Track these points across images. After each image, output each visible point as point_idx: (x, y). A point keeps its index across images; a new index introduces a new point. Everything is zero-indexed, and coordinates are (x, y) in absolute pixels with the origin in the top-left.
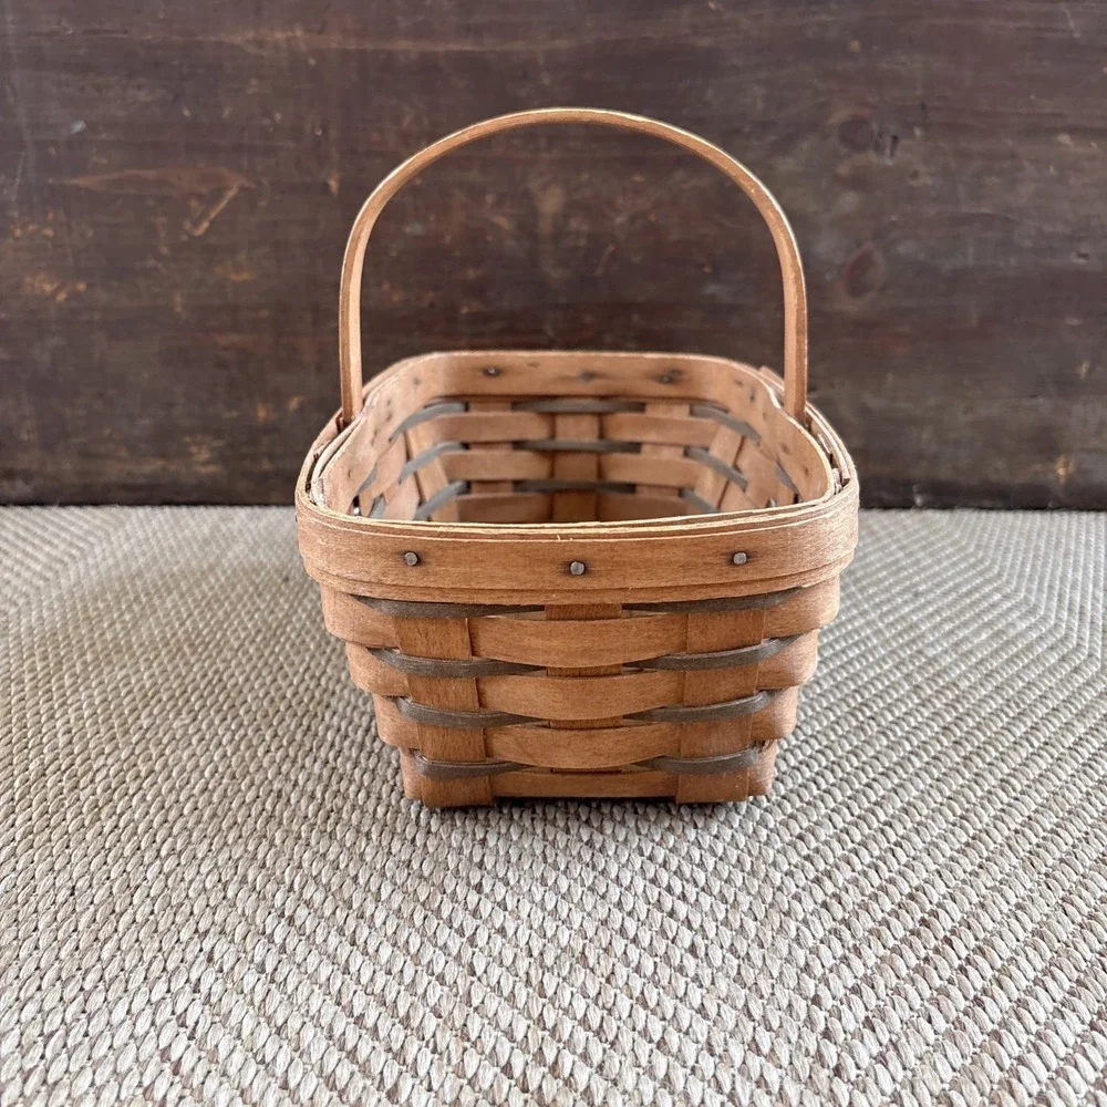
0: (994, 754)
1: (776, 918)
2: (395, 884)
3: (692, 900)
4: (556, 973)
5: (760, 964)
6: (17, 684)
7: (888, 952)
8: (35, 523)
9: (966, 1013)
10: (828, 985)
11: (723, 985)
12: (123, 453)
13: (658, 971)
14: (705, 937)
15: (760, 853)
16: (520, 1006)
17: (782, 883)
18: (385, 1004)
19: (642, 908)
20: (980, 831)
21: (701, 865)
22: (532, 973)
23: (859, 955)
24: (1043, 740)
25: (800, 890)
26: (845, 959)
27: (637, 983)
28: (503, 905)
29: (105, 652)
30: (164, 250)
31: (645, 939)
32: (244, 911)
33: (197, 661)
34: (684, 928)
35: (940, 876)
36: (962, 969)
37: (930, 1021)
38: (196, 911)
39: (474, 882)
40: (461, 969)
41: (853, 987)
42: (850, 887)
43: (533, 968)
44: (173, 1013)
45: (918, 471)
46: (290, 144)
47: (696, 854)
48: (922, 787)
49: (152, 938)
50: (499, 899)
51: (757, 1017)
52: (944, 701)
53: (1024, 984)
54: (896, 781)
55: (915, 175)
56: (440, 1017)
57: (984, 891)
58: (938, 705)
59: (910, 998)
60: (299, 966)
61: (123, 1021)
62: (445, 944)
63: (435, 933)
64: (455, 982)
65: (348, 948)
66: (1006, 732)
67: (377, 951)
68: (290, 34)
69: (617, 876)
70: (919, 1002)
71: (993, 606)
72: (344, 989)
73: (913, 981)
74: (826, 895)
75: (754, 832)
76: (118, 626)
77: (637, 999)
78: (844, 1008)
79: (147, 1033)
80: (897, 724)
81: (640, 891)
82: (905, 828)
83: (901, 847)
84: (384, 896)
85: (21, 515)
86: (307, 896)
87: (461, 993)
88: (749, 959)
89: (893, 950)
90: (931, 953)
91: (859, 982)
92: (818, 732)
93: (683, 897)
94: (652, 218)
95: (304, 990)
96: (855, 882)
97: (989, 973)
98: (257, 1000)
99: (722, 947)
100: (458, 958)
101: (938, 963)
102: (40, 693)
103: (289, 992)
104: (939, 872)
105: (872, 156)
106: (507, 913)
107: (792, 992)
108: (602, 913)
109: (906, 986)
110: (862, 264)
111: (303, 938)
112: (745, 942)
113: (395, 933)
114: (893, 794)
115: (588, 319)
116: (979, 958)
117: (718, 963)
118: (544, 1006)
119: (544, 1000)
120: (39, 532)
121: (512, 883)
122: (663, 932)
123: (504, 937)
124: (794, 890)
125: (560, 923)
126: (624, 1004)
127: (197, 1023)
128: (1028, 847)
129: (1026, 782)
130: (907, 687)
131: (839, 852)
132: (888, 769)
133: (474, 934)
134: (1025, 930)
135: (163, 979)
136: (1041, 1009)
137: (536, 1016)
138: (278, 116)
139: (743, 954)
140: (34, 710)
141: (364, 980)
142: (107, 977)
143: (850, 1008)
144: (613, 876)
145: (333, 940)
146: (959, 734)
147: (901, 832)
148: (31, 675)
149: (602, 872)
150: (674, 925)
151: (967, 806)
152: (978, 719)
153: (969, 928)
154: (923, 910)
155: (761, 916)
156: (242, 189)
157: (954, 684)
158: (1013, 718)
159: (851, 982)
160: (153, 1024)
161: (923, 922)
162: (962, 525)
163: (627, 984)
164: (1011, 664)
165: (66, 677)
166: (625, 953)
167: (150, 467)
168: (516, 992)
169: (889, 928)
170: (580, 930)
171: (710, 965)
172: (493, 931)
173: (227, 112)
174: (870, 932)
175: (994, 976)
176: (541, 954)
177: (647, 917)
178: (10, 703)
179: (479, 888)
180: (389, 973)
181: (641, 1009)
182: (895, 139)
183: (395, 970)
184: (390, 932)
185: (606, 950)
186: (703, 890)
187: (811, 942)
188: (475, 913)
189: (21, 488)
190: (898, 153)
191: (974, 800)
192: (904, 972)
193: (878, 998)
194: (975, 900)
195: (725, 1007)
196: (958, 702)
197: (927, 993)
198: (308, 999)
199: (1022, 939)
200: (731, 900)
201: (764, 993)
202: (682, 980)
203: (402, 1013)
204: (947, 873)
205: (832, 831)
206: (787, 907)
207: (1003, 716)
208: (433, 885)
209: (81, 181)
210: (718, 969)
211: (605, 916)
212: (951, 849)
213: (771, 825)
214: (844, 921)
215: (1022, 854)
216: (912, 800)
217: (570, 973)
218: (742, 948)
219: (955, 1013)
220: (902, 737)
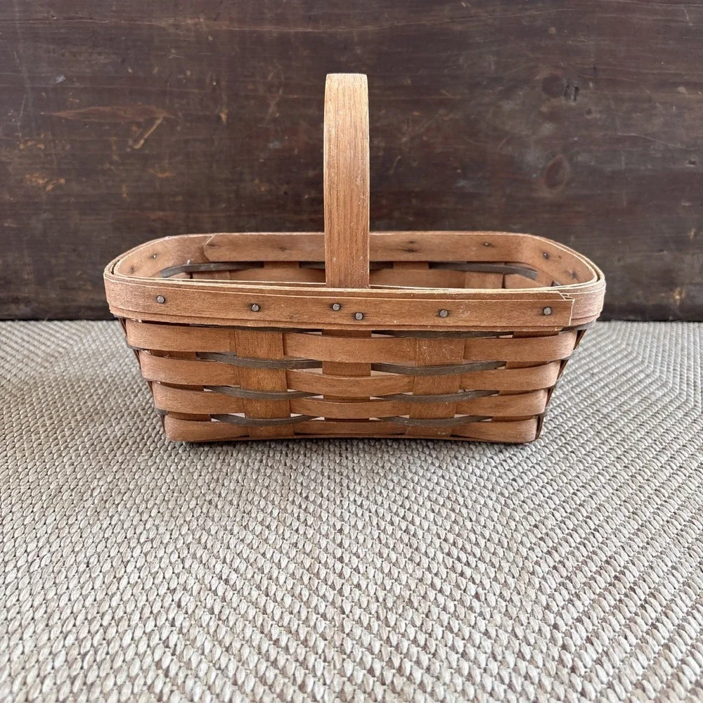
0: (649, 474)
1: (526, 576)
2: (289, 558)
3: (474, 566)
4: (394, 612)
5: (519, 604)
7: (597, 597)
8: (33, 332)
9: (647, 633)
10: (562, 617)
11: (498, 618)
12: (88, 287)
13: (457, 609)
14: (484, 589)
16: (375, 632)
17: (528, 554)
18: (291, 632)
19: (443, 572)
20: (645, 522)
21: (477, 544)
22: (380, 612)
23: (579, 598)
24: (678, 465)
25: (539, 559)
26: (570, 601)
27: (445, 617)
28: (357, 570)
31: (447, 589)
34: (471, 583)
35: (624, 550)
36: (642, 606)
37: (626, 638)
39: (338, 555)
40: (336, 610)
41: (577, 618)
42: (569, 556)
43: (380, 609)
44: (160, 639)
47: (473, 537)
49: (141, 593)
50: (354, 566)
51: (521, 637)
53: (681, 615)
54: (591, 491)
56: (326, 640)
57: (651, 558)
58: (613, 444)
59: (613, 625)
60: (235, 610)
61: (130, 645)
62: (324, 595)
63: (317, 588)
64: (333, 618)
65: (265, 598)
66: (655, 460)
67: (282, 600)
69: (426, 552)
70: (619, 627)
72: (265, 624)
73: (614, 615)
74: (555, 562)
75: (507, 523)
77: (446, 627)
78: (573, 631)
79: (146, 652)
80: (588, 456)
81: (441, 561)
82: (599, 520)
83: (598, 532)
84: (283, 565)
85: (24, 326)
86: (235, 566)
87: (337, 625)
88: (512, 602)
89: (600, 595)
90: (622, 597)
91: (581, 615)
92: (540, 461)
93: (468, 564)
94: (425, 138)
95: (240, 625)
96: (573, 554)
97: (659, 609)
98: (212, 631)
99: (495, 595)
100: (333, 603)
101: (627, 602)
103: (231, 625)
104: (623, 547)
106: (360, 575)
107: (540, 622)
108: (419, 574)
109: (610, 617)
111: (236, 592)
112: (509, 591)
113: (292, 588)
114: (590, 499)
116: (652, 600)
117: (493, 604)
118: (389, 632)
119: (389, 629)
120: (36, 337)
122: (458, 586)
123: (360, 590)
124: (535, 559)
125: (394, 581)
126: (439, 631)
127: (176, 645)
128: (675, 531)
129: (671, 491)
130: (593, 433)
131: (561, 535)
133: (342, 588)
134: (678, 582)
135: (152, 618)
136: (693, 631)
137: (385, 638)
139: (508, 599)
141: (277, 618)
142: (116, 618)
143: (577, 631)
144: (423, 551)
145: (255, 593)
146: (626, 461)
147: (597, 522)
149: (417, 549)
150: (464, 581)
151: (636, 506)
153: (645, 581)
154: (615, 571)
155: (517, 575)
157: (621, 430)
158: (659, 452)
159: (576, 615)
160: (148, 646)
161: (616, 578)
162: (616, 331)
163: (439, 618)
164: (655, 418)
166: (436, 599)
168: (371, 624)
169: (596, 582)
170: (407, 585)
171: (489, 606)
172: (353, 586)
174: (584, 584)
175: (662, 610)
176: (384, 600)
177: (447, 577)
179: (341, 559)
180: (291, 613)
181: (449, 633)
183: (295, 611)
184: (289, 588)
185: (423, 597)
186: (480, 559)
187: (549, 591)
188: (341, 575)
189: (23, 309)
191: (640, 502)
192: (607, 609)
193: (593, 625)
194: (646, 564)
195: (500, 631)
196: (624, 441)
197: (623, 621)
198: (243, 630)
199: (677, 588)
200: (497, 566)
201: (523, 623)
202: (473, 615)
203: (302, 638)
204: (627, 548)
205: (555, 522)
206: (532, 569)
207: (653, 450)
208: (313, 558)
210: (494, 608)
211: (421, 576)
212: (629, 533)
213: (517, 519)
214: (568, 578)
215: (672, 535)
216: (602, 502)
217: (403, 611)
218: (507, 594)
219: (641, 633)
220: (592, 464)
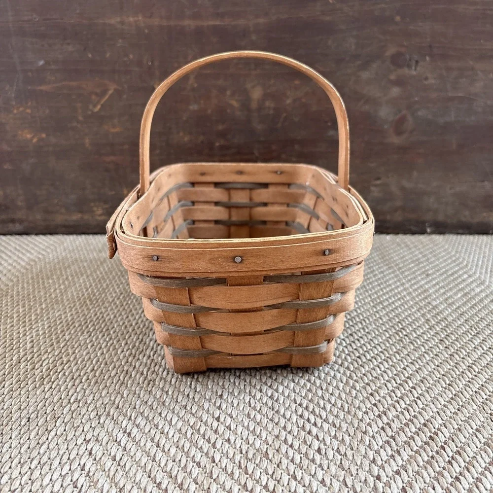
0: (465, 353)
1: (359, 435)
2: (179, 417)
3: (319, 426)
4: (253, 462)
5: (351, 458)
6: (11, 319)
7: (414, 453)
8: (24, 243)
9: (452, 485)
10: (384, 470)
11: (333, 469)
12: (63, 210)
13: (302, 461)
14: (325, 444)
15: (352, 402)
16: (236, 479)
17: (363, 417)
18: (171, 477)
19: (295, 430)
20: (458, 392)
21: (324, 408)
22: (242, 462)
23: (400, 454)
24: (488, 346)
25: (371, 421)
26: (392, 456)
27: (292, 467)
28: (229, 428)
29: (51, 304)
30: (81, 118)
31: (296, 444)
32: (107, 430)
33: (93, 308)
34: (315, 440)
35: (439, 415)
36: (449, 462)
37: (434, 489)
38: (85, 430)
39: (216, 416)
40: (208, 459)
41: (396, 471)
42: (395, 419)
43: (242, 459)
44: (71, 481)
45: (429, 217)
46: (137, 69)
47: (322, 403)
48: (430, 369)
49: (64, 443)
50: (227, 425)
51: (349, 486)
52: (441, 327)
53: (480, 470)
54: (418, 366)
55: (426, 79)
56: (197, 484)
57: (460, 422)
58: (438, 329)
59: (424, 477)
60: (132, 457)
61: (48, 485)
62: (201, 447)
63: (197, 441)
64: (205, 466)
65: (156, 448)
66: (470, 343)
67: (169, 450)
68: (136, 18)
69: (284, 414)
70: (429, 479)
71: (464, 280)
72: (152, 470)
73: (426, 468)
74: (383, 423)
75: (350, 392)
76: (58, 291)
77: (292, 476)
78: (392, 481)
79: (59, 491)
80: (418, 338)
81: (294, 421)
82: (422, 390)
83: (420, 400)
84: (173, 423)
85: (18, 239)
86: (137, 422)
87: (208, 472)
88: (346, 456)
89: (416, 452)
90: (434, 453)
92: (381, 342)
93: (315, 424)
94: (304, 100)
95: (134, 470)
96: (398, 417)
97: (463, 464)
98: (111, 475)
99: (333, 450)
100: (207, 454)
101: (437, 458)
102: (21, 323)
103: (127, 471)
104: (438, 412)
105: (406, 71)
106: (231, 432)
107: (367, 473)
108: (276, 432)
109: (422, 471)
110: (402, 121)
111: (135, 443)
112: (344, 447)
113: (178, 441)
114: (416, 373)
115: (274, 147)
116: (458, 457)
117: (331, 457)
118: (247, 478)
119: (247, 476)
120: (25, 247)
121: (234, 416)
122: (305, 442)
123: (229, 443)
124: (368, 421)
125: (256, 437)
126: (285, 478)
127: (82, 486)
128: (482, 400)
129: (480, 368)
130: (423, 320)
131: (390, 402)
132: (414, 360)
133: (215, 442)
134: (480, 442)
135: (68, 463)
136: (488, 483)
137: (243, 484)
138: (131, 56)
139: (343, 453)
140: (17, 331)
141: (162, 465)
142: (42, 462)
143: (395, 482)
144: (282, 414)
145: (149, 444)
146: (447, 343)
147: (420, 392)
148: (17, 315)
149: (277, 412)
150: (310, 438)
151: (451, 379)
152: (457, 336)
153: (453, 441)
154: (430, 432)
155: (352, 434)
156: (115, 90)
157: (445, 319)
158: (474, 336)
159: (395, 469)
160: (62, 486)
161: (431, 438)
162: (449, 242)
163: (287, 468)
164: (473, 309)
165: (33, 315)
166: (287, 452)
167: (75, 217)
168: (234, 471)
169: (414, 441)
170: (265, 441)
171: (327, 459)
172: (224, 440)
173: (108, 55)
174: (405, 443)
175: (465, 466)
176: (247, 452)
177: (298, 434)
178: (6, 328)
179: (218, 419)
180: (174, 461)
181: (293, 481)
182: (417, 62)
183: (177, 460)
184: (175, 441)
185: (277, 451)
186: (325, 421)
187: (376, 448)
188: (216, 432)
189: (18, 227)
190: (418, 68)
191: (455, 376)
192: (421, 463)
193: (409, 477)
194: (456, 427)
195: (334, 480)
196: (447, 327)
197: (433, 474)
198: (135, 474)
199: (479, 447)
200: (338, 426)
201: (353, 474)
202: (314, 466)
203: (179, 481)
204: (442, 413)
205: (387, 391)
206: (364, 429)
207: (469, 334)
208: (197, 417)
209: (43, 88)
210: (332, 461)
211: (277, 434)
212: (444, 401)
213: (358, 388)
214: (392, 437)
215: (479, 403)
216: (425, 376)
217: (260, 462)
218: (343, 450)
219: (446, 485)
220: (420, 345)
